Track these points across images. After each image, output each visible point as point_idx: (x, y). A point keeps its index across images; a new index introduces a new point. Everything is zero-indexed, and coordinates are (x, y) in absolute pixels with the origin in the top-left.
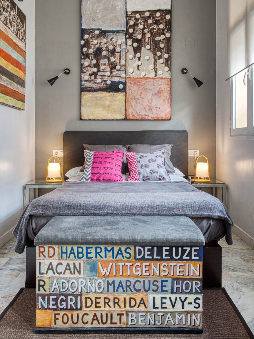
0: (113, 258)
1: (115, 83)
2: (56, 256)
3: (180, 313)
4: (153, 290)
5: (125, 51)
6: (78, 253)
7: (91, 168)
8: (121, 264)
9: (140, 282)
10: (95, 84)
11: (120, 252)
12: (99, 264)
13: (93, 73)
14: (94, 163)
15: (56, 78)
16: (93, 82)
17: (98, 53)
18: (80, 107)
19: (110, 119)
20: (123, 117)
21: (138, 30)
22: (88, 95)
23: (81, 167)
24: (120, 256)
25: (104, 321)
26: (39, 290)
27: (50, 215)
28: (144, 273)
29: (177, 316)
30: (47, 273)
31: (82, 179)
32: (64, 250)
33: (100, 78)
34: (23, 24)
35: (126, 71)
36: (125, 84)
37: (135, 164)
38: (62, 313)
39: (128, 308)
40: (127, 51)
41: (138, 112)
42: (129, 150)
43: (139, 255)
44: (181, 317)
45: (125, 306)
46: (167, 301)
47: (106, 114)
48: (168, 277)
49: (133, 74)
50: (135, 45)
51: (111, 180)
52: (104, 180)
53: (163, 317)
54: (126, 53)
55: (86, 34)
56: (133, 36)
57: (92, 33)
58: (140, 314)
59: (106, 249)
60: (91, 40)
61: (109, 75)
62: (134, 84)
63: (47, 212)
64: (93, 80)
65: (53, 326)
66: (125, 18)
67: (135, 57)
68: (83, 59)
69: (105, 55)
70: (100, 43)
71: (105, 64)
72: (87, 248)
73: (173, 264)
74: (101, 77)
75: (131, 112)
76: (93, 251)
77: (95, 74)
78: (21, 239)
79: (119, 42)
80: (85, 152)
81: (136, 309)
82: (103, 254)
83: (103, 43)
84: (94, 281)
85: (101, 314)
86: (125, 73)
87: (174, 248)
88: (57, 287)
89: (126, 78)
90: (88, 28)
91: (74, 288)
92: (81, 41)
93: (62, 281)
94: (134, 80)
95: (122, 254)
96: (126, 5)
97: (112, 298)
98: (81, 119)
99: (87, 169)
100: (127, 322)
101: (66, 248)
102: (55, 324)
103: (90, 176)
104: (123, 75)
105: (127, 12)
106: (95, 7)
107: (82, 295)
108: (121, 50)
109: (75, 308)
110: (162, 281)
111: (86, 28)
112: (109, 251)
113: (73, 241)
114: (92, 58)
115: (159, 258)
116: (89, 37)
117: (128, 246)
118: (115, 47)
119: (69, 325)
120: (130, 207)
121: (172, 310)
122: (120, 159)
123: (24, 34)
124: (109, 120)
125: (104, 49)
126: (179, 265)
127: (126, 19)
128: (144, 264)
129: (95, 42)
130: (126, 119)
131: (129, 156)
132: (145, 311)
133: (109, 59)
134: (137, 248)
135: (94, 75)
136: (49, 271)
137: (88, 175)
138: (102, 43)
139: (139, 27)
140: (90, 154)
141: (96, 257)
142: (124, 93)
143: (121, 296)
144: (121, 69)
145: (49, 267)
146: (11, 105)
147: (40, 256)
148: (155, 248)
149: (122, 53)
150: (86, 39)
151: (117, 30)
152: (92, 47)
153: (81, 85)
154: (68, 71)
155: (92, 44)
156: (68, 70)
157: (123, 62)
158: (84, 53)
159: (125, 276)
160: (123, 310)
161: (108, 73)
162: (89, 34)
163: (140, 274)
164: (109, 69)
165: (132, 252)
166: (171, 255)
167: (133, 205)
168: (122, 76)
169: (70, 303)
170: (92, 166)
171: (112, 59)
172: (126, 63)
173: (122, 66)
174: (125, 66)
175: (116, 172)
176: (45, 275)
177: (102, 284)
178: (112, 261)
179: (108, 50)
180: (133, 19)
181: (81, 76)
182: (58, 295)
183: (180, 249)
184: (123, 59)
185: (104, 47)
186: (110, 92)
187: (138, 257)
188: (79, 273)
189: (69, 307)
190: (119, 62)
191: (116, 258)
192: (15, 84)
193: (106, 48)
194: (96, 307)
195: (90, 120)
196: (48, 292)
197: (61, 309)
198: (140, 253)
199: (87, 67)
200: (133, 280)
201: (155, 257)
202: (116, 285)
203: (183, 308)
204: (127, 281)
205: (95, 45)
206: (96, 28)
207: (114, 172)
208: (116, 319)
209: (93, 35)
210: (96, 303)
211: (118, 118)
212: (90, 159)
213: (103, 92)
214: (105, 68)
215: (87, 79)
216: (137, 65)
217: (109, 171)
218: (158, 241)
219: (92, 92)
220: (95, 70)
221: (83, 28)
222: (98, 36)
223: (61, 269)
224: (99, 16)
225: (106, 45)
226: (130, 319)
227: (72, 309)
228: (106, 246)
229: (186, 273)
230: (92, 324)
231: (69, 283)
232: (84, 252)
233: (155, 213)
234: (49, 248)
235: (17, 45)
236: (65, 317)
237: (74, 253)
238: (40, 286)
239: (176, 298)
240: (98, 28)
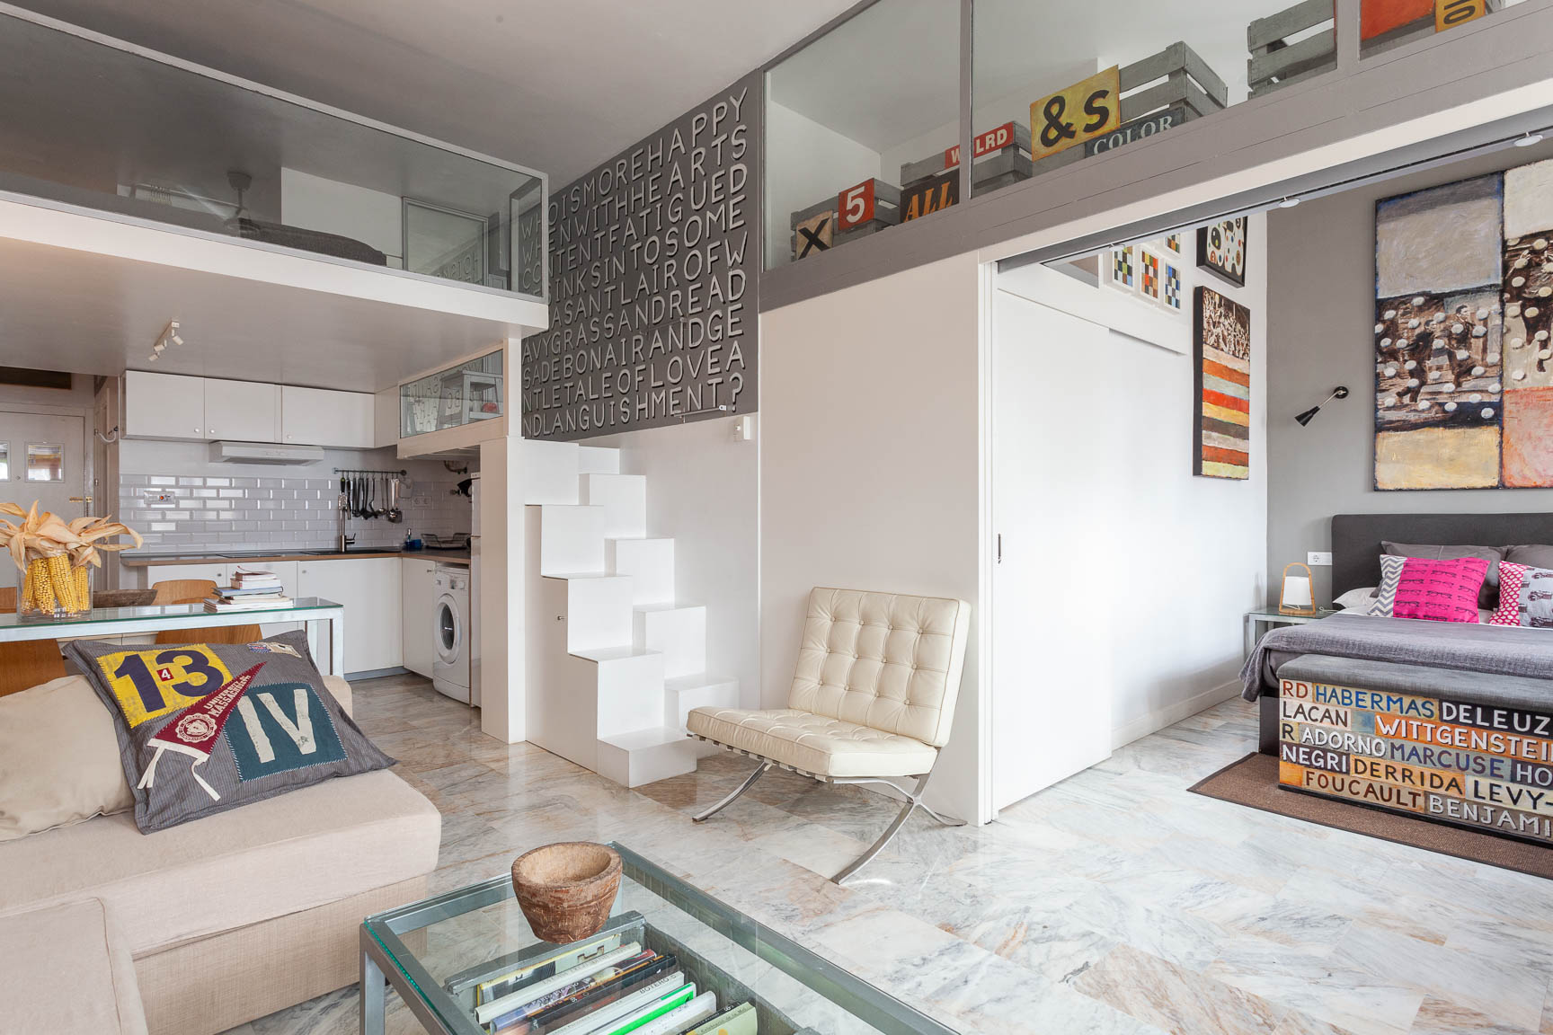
0: (1402, 712)
1: (1468, 407)
2: (1309, 696)
3: (1529, 815)
4: (1474, 770)
5: (1500, 331)
6: (1343, 697)
7: (1395, 591)
8: (1415, 724)
9: (1450, 754)
10: (1413, 413)
11: (1413, 705)
12: (1378, 717)
13: (1408, 390)
14: (1402, 581)
15: (1315, 410)
16: (1407, 409)
17: (1421, 346)
18: (1374, 465)
19: (1456, 487)
20: (1495, 482)
21: (1540, 276)
22: (1396, 439)
23: (1374, 589)
24: (1413, 712)
25: (1386, 797)
26: (1284, 737)
27: (1300, 651)
28: (1457, 743)
29: (1522, 818)
30: (1295, 717)
31: (1373, 611)
32: (1321, 691)
33: (1427, 400)
34: (1243, 326)
35: (1501, 376)
36: (1498, 407)
37: (1516, 589)
38: (1318, 773)
39: (1427, 787)
40: (1504, 331)
41: (1540, 469)
42: (1507, 557)
43: (1448, 715)
44: (1531, 821)
45: (1422, 784)
46: (1504, 794)
47: (1443, 476)
48: (1504, 756)
49: (1525, 380)
50: (1532, 312)
51: (1444, 619)
52: (1426, 617)
53: (1493, 814)
54: (1503, 335)
55: (1389, 309)
56: (1525, 292)
57: (1406, 304)
58: (1449, 801)
59: (1389, 699)
60: (1403, 321)
61: (1451, 390)
62: (1527, 405)
63: (1295, 647)
64: (1407, 405)
65: (1304, 786)
66: (1500, 256)
67: (1529, 342)
68: (1381, 362)
69: (1440, 347)
70: (1427, 323)
71: (1439, 368)
72: (1357, 693)
73: (1514, 739)
74: (1429, 397)
75: (1515, 473)
76: (1368, 698)
77: (1414, 393)
78: (1253, 682)
79: (1482, 313)
80: (1383, 559)
81: (1442, 791)
82: (1384, 704)
83: (1434, 322)
84: (1368, 739)
85: (1381, 787)
86: (1501, 382)
87: (1516, 716)
88: (1310, 737)
89: (1501, 392)
90: (1393, 296)
91: (1336, 743)
92: (1376, 324)
93: (1317, 731)
94: (1527, 396)
95: (1416, 709)
96: (1503, 227)
97: (1399, 768)
98: (1376, 490)
99: (1384, 593)
100: (1426, 807)
101: (1325, 688)
102: (1308, 784)
103: (1392, 606)
104: (1495, 387)
105: (1504, 242)
106: (1413, 248)
107: (1349, 754)
108: (1487, 332)
109: (1337, 769)
110: (1493, 761)
111: (1389, 296)
112: (1395, 703)
113: (1335, 679)
114: (1403, 357)
115: (1487, 724)
116: (1397, 315)
117: (1428, 699)
118: (1469, 326)
119: (1329, 791)
120: (1453, 656)
121: (1512, 806)
122: (1475, 576)
123: (1247, 345)
124: (1453, 489)
125: (1437, 334)
126: (1526, 741)
127: (1503, 256)
128: (1457, 730)
129: (1414, 322)
130: (1502, 486)
131: (1506, 572)
132: (1459, 799)
133: (1451, 356)
134: (1445, 705)
135: (1409, 395)
136: (1298, 715)
137: (1388, 605)
138: (1431, 323)
139: (1545, 268)
140: (1396, 562)
141: (1373, 707)
142: (1496, 428)
143: (1416, 768)
144: (1487, 374)
145: (1298, 709)
146: (1225, 476)
147: (1285, 694)
148: (1479, 710)
149: (1489, 337)
150: (1388, 320)
151: (1475, 286)
152: (1405, 335)
153: (1376, 418)
154: (1342, 392)
155: (1404, 329)
156: (1344, 389)
157: (1493, 357)
158: (1385, 350)
159: (1422, 742)
160: (1418, 788)
161: (1450, 387)
162: (1396, 308)
163: (1450, 743)
164: (1451, 377)
165: (1435, 709)
166: (1509, 722)
167: (1458, 653)
168: (1490, 389)
169: (1329, 762)
170: (1397, 587)
171: (1461, 354)
172: (1502, 359)
173: (1491, 366)
174: (1501, 364)
175: (1462, 604)
176: (1292, 719)
177: (1383, 746)
178: (1398, 717)
179: (1450, 336)
180: (1527, 252)
181: (1376, 399)
182: (1313, 748)
183: (1528, 717)
184: (1494, 349)
185: (1437, 329)
186: (1454, 427)
187: (1445, 717)
188: (1345, 724)
189: (1329, 767)
190: (1480, 358)
191: (1407, 713)
192: (1232, 438)
193: (1441, 331)
194: (1372, 775)
195: (1400, 490)
196: (1296, 741)
197: (1316, 767)
198: (1450, 712)
199: (1391, 378)
200: (1437, 750)
201: (1479, 722)
202: (1407, 751)
203: (1535, 808)
204: (1425, 749)
205: (1414, 329)
206: (1414, 292)
207: (1455, 602)
208: (1406, 798)
209: (1407, 308)
210: (1372, 770)
211: (1480, 486)
212: (1393, 573)
213: (1436, 429)
214: (1441, 375)
215: (1391, 404)
216: (1537, 360)
217: (1439, 600)
218: (1481, 698)
219: (1405, 430)
220: (1414, 382)
221: (1380, 297)
222: (1421, 309)
223: (1317, 715)
224: (1424, 264)
225: (1442, 326)
226: (1432, 803)
227: (1333, 770)
228: (1390, 694)
229: (1541, 756)
230: (1365, 796)
231: (1328, 735)
232: (1354, 698)
233: (1505, 670)
234: (1298, 685)
235: (1235, 370)
236: (1323, 778)
237: (1336, 697)
238: (1284, 732)
239: (1521, 791)
240: (1420, 290)
